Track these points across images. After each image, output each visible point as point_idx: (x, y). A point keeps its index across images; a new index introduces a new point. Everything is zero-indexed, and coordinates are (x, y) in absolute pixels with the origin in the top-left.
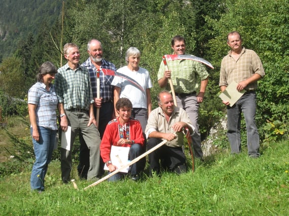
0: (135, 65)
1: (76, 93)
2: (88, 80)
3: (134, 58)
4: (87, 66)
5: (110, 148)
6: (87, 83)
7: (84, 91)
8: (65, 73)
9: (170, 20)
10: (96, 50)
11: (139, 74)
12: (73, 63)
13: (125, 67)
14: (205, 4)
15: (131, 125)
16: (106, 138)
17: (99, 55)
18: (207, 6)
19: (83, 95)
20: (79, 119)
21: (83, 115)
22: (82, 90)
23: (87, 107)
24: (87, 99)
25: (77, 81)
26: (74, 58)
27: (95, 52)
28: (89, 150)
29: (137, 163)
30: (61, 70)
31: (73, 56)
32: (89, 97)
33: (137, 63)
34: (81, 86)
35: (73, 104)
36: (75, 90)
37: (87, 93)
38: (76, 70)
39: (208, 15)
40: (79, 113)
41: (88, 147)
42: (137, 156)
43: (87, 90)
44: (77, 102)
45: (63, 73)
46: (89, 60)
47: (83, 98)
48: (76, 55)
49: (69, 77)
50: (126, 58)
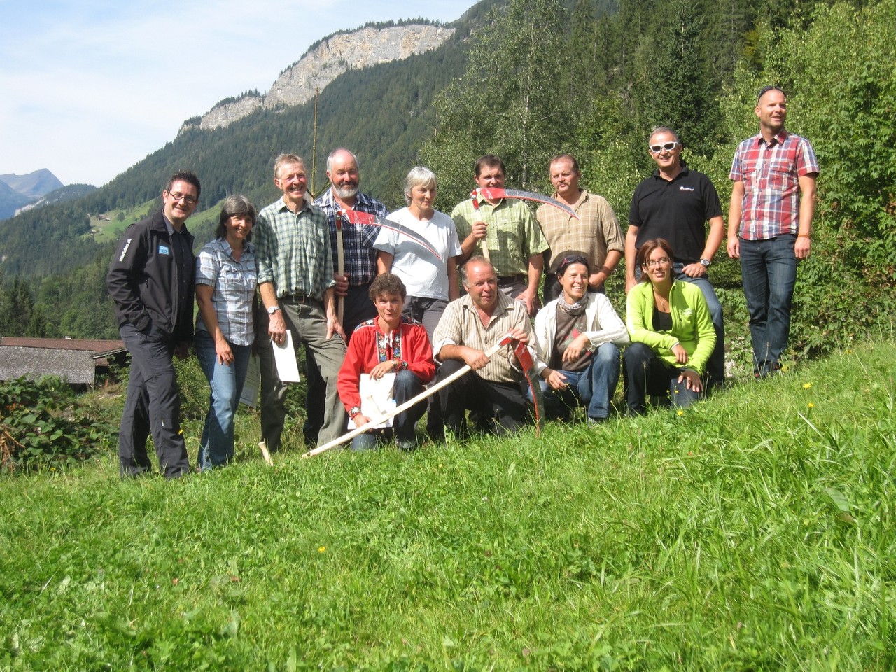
0: (424, 206)
1: (296, 263)
2: (325, 237)
3: (423, 190)
4: (323, 207)
5: (357, 382)
6: (323, 241)
7: (316, 258)
8: (277, 217)
9: (610, 158)
10: (342, 172)
11: (433, 226)
12: (292, 200)
13: (404, 210)
14: (685, 125)
15: (405, 335)
16: (350, 362)
17: (348, 183)
18: (689, 129)
19: (311, 269)
20: (303, 320)
21: (310, 310)
22: (311, 258)
23: (319, 295)
24: (321, 276)
25: (301, 236)
26: (290, 188)
27: (340, 177)
28: (325, 385)
29: (408, 411)
30: (269, 212)
31: (289, 182)
32: (325, 275)
33: (429, 201)
34: (309, 247)
35: (289, 285)
36: (296, 256)
37: (320, 265)
38: (299, 213)
39: (689, 147)
40: (301, 306)
41: (324, 377)
42: (408, 399)
43: (321, 259)
44: (297, 283)
45: (271, 218)
46: (328, 194)
47: (311, 275)
48: (295, 180)
49: (285, 228)
50: (406, 190)
